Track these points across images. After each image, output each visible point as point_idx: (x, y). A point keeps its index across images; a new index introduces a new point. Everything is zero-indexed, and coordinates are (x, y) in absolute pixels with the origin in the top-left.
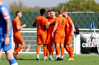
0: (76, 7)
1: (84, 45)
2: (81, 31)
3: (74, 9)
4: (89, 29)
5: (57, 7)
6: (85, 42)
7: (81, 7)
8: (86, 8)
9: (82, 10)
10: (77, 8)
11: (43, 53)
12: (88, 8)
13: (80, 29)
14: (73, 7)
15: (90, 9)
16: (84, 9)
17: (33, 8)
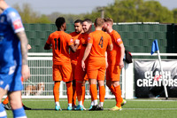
0: (126, 13)
1: (140, 83)
2: (135, 57)
3: (123, 17)
4: (149, 54)
5: (93, 13)
6: (143, 77)
7: (135, 14)
8: (143, 16)
9: (137, 19)
10: (128, 16)
11: (66, 97)
12: (147, 15)
13: (132, 54)
14: (120, 14)
15: (151, 17)
16: (140, 17)
17: (49, 16)
